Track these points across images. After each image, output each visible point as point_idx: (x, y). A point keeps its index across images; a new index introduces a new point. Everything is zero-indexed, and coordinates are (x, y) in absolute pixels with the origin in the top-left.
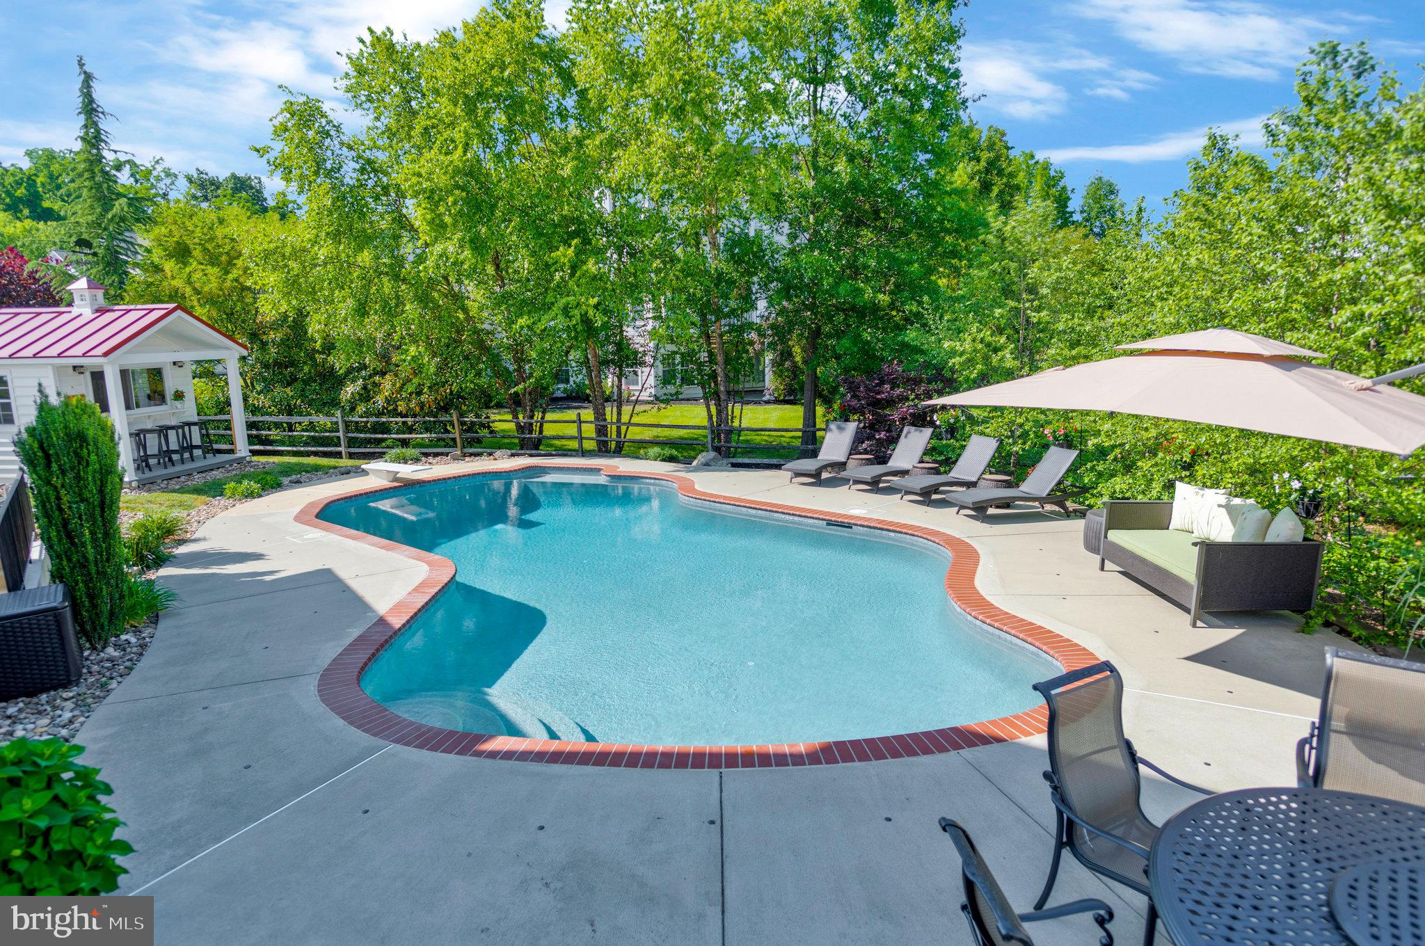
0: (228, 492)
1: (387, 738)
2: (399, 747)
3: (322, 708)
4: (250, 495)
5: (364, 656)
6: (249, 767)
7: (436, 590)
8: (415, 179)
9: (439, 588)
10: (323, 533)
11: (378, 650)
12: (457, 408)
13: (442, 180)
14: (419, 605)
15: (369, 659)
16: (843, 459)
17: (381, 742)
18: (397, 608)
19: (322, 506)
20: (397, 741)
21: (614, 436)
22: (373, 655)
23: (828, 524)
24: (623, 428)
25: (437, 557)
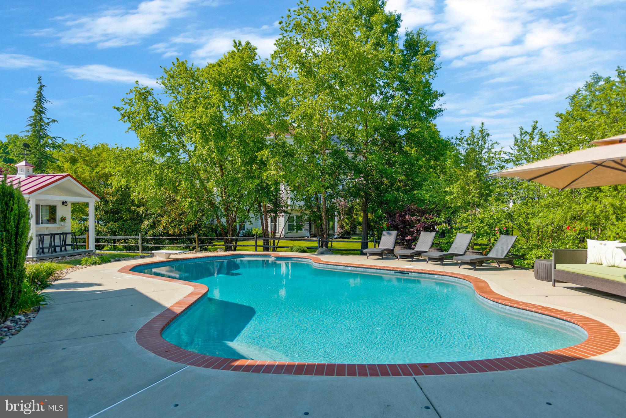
0: (83, 262)
1: (184, 362)
2: (193, 367)
3: (140, 347)
4: (95, 263)
5: (162, 323)
6: (92, 380)
7: (200, 296)
8: (192, 119)
9: (201, 295)
10: (134, 276)
11: (171, 321)
12: (197, 232)
13: (205, 120)
14: (192, 302)
15: (166, 325)
16: (391, 248)
17: (181, 365)
18: (179, 303)
19: (132, 267)
20: (191, 364)
21: (272, 245)
22: (168, 323)
23: (395, 273)
24: (276, 241)
25: (197, 284)
